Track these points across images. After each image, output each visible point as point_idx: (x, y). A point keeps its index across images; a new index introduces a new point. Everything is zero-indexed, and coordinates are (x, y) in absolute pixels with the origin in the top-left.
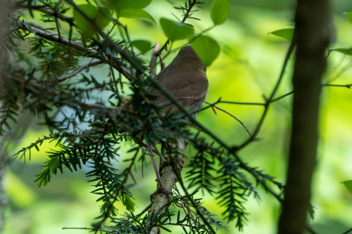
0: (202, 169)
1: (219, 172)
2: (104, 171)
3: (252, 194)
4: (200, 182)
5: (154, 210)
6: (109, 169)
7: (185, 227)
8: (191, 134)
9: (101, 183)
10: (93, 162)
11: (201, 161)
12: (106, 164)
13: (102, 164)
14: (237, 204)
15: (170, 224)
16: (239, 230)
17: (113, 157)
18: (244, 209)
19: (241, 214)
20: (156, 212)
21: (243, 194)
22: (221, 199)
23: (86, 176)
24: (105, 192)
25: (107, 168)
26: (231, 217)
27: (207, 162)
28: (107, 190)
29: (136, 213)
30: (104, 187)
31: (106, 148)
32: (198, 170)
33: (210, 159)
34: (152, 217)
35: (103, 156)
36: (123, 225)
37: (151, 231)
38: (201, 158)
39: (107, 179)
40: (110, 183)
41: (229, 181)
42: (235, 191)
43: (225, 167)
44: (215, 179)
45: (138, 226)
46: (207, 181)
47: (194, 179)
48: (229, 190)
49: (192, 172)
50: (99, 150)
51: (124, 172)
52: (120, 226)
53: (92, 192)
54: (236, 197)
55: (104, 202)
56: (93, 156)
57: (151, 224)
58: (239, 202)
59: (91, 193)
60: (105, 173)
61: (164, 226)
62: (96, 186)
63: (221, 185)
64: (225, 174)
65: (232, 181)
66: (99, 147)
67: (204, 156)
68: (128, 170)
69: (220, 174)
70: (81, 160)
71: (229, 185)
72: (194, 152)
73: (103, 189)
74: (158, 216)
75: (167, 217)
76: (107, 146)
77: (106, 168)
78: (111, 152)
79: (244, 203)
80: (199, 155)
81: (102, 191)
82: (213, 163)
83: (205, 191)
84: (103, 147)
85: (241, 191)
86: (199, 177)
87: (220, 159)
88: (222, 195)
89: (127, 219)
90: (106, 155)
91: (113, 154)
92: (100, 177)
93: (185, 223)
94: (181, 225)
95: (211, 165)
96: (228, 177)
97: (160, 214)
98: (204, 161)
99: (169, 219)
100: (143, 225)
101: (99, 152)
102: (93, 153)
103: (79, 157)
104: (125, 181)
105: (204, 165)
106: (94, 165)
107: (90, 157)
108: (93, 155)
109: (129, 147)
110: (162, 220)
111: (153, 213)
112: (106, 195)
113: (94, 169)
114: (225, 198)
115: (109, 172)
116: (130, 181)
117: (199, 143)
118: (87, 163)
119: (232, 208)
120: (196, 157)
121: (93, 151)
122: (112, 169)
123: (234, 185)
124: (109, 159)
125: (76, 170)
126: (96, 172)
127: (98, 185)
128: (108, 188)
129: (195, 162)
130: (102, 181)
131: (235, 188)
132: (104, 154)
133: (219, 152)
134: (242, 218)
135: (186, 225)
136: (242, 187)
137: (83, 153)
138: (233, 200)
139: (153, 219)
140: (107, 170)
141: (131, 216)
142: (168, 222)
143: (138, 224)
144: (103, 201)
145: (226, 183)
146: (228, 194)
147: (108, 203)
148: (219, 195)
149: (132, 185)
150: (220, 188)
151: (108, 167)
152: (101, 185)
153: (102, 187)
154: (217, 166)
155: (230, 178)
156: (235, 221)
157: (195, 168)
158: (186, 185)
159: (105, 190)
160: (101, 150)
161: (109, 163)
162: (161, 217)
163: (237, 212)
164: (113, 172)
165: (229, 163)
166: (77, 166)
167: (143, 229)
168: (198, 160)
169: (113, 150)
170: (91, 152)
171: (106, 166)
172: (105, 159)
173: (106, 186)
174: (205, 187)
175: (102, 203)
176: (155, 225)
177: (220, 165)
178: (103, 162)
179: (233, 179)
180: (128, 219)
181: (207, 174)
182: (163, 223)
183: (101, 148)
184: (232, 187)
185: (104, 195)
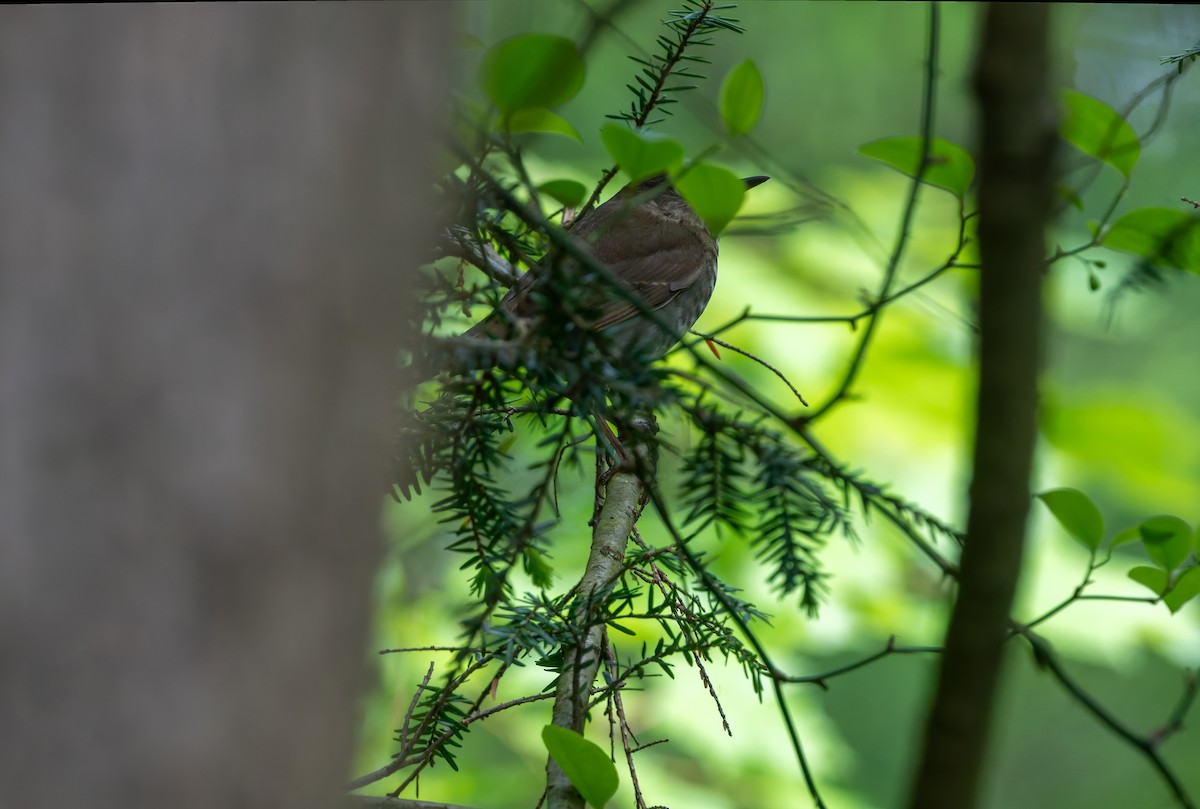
0: (715, 475)
1: (757, 480)
2: (474, 498)
3: (839, 528)
4: (712, 507)
5: (595, 585)
6: (490, 493)
7: (668, 621)
8: (687, 395)
9: (470, 526)
10: (450, 476)
11: (712, 457)
12: (480, 481)
13: (472, 480)
14: (800, 554)
15: (631, 615)
16: (810, 614)
17: (497, 463)
18: (818, 563)
19: (811, 577)
20: (599, 590)
21: (817, 531)
22: (764, 544)
23: (434, 511)
24: (480, 547)
25: (482, 488)
26: (788, 586)
27: (727, 459)
28: (485, 542)
29: (551, 595)
30: (476, 534)
31: (479, 442)
32: (705, 478)
33: (733, 451)
34: (590, 600)
35: (474, 461)
36: (523, 623)
37: (589, 637)
38: (712, 450)
39: (483, 513)
40: (491, 523)
41: (779, 501)
42: (794, 524)
43: (770, 469)
44: (748, 498)
45: (558, 624)
46: (729, 505)
47: (699, 501)
48: (780, 522)
49: (692, 485)
50: (463, 447)
51: (533, 493)
52: (517, 625)
53: (449, 548)
54: (799, 539)
55: (479, 570)
56: (448, 464)
57: (588, 618)
58: (806, 550)
59: (448, 552)
60: (479, 501)
61: (617, 621)
62: (458, 533)
63: (763, 512)
64: (770, 485)
65: (786, 502)
66: (463, 440)
67: (719, 445)
68: (542, 488)
69: (760, 486)
70: (419, 476)
71: (779, 511)
72: (696, 436)
73: (475, 538)
74: (604, 598)
75: (624, 600)
76: (481, 437)
77: (480, 490)
78: (492, 451)
79: (817, 550)
80: (707, 443)
81: (473, 545)
82: (741, 460)
83: (725, 528)
84: (472, 441)
85: (811, 525)
86: (712, 494)
87: (758, 450)
88: (766, 534)
89: (532, 609)
90: (479, 458)
91: (497, 456)
92: (467, 511)
93: (667, 611)
94: (658, 617)
95: (737, 467)
96: (775, 491)
97: (609, 593)
98: (720, 457)
99: (628, 605)
100: (570, 622)
101: (461, 452)
102: (447, 456)
103: (414, 467)
104: (534, 514)
105: (719, 466)
106: (451, 485)
107: (440, 465)
108: (450, 460)
109: (540, 435)
110: (612, 608)
111: (593, 591)
112: (482, 554)
113: (451, 494)
114: (773, 542)
115: (488, 498)
116: (545, 515)
117: (707, 414)
118: (434, 482)
119: (790, 565)
120: (700, 450)
121: (450, 451)
122: (497, 491)
123: (792, 510)
124: (487, 468)
125: (409, 498)
126: (456, 500)
127: (463, 530)
128: (488, 535)
129: (699, 460)
130: (472, 519)
131: (795, 517)
132: (475, 456)
133: (753, 434)
134: (814, 585)
135: (670, 617)
136: (810, 514)
137: (425, 458)
138: (791, 546)
139: (591, 607)
140: (482, 495)
141: (542, 600)
142: (627, 610)
143: (558, 619)
144: (477, 568)
145: (772, 505)
146: (780, 532)
147: (489, 571)
148: (757, 534)
149: (550, 525)
150: (761, 518)
151: (486, 488)
152: (468, 530)
153: (471, 534)
154: (751, 466)
155: (782, 495)
156: (798, 593)
157: (698, 474)
158: (677, 519)
159: (478, 540)
160: (468, 446)
161: (487, 478)
162: (610, 601)
163: (802, 572)
164: (497, 498)
165: (780, 460)
166: (412, 489)
167: (570, 630)
168: (705, 455)
169: (495, 446)
170: (444, 452)
171: (481, 485)
172: (478, 469)
173: (481, 531)
174: (724, 517)
175: (473, 572)
176: (599, 621)
177: (758, 463)
178: (473, 475)
179: (790, 495)
180: (536, 608)
181: (729, 487)
182: (614, 615)
183: (467, 441)
184: (785, 516)
185: (477, 554)
